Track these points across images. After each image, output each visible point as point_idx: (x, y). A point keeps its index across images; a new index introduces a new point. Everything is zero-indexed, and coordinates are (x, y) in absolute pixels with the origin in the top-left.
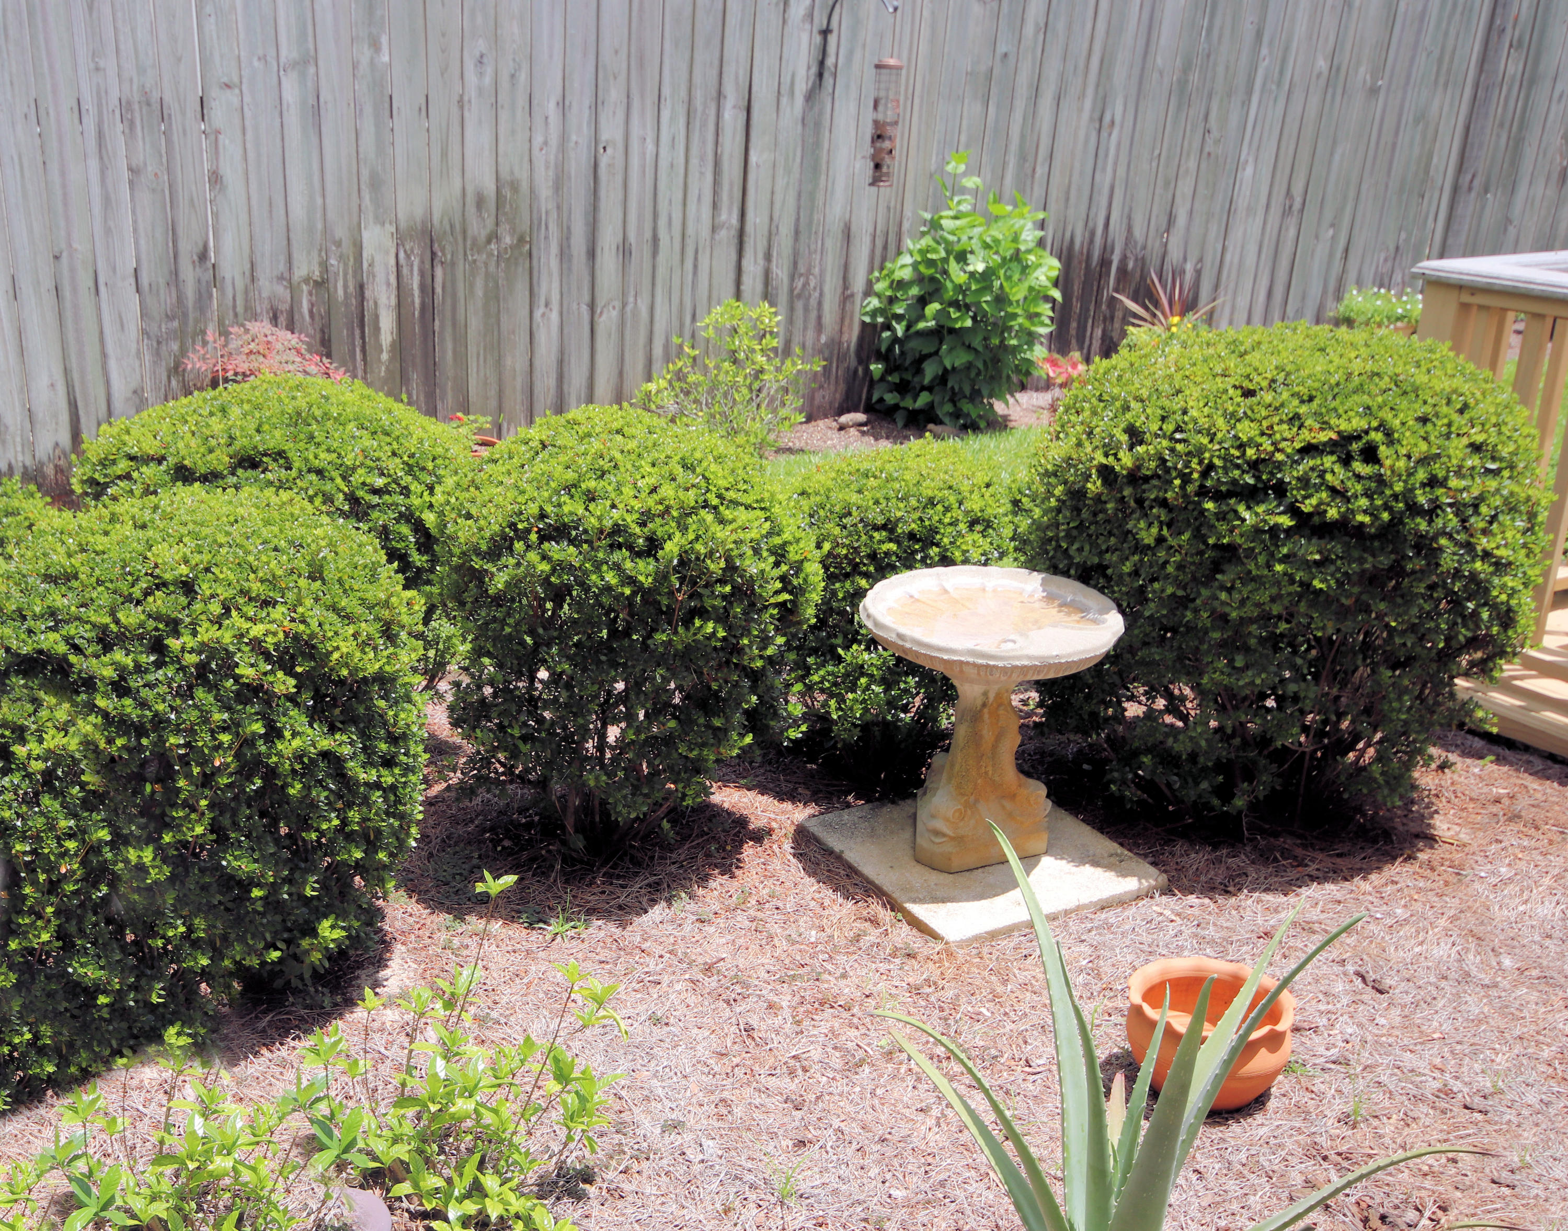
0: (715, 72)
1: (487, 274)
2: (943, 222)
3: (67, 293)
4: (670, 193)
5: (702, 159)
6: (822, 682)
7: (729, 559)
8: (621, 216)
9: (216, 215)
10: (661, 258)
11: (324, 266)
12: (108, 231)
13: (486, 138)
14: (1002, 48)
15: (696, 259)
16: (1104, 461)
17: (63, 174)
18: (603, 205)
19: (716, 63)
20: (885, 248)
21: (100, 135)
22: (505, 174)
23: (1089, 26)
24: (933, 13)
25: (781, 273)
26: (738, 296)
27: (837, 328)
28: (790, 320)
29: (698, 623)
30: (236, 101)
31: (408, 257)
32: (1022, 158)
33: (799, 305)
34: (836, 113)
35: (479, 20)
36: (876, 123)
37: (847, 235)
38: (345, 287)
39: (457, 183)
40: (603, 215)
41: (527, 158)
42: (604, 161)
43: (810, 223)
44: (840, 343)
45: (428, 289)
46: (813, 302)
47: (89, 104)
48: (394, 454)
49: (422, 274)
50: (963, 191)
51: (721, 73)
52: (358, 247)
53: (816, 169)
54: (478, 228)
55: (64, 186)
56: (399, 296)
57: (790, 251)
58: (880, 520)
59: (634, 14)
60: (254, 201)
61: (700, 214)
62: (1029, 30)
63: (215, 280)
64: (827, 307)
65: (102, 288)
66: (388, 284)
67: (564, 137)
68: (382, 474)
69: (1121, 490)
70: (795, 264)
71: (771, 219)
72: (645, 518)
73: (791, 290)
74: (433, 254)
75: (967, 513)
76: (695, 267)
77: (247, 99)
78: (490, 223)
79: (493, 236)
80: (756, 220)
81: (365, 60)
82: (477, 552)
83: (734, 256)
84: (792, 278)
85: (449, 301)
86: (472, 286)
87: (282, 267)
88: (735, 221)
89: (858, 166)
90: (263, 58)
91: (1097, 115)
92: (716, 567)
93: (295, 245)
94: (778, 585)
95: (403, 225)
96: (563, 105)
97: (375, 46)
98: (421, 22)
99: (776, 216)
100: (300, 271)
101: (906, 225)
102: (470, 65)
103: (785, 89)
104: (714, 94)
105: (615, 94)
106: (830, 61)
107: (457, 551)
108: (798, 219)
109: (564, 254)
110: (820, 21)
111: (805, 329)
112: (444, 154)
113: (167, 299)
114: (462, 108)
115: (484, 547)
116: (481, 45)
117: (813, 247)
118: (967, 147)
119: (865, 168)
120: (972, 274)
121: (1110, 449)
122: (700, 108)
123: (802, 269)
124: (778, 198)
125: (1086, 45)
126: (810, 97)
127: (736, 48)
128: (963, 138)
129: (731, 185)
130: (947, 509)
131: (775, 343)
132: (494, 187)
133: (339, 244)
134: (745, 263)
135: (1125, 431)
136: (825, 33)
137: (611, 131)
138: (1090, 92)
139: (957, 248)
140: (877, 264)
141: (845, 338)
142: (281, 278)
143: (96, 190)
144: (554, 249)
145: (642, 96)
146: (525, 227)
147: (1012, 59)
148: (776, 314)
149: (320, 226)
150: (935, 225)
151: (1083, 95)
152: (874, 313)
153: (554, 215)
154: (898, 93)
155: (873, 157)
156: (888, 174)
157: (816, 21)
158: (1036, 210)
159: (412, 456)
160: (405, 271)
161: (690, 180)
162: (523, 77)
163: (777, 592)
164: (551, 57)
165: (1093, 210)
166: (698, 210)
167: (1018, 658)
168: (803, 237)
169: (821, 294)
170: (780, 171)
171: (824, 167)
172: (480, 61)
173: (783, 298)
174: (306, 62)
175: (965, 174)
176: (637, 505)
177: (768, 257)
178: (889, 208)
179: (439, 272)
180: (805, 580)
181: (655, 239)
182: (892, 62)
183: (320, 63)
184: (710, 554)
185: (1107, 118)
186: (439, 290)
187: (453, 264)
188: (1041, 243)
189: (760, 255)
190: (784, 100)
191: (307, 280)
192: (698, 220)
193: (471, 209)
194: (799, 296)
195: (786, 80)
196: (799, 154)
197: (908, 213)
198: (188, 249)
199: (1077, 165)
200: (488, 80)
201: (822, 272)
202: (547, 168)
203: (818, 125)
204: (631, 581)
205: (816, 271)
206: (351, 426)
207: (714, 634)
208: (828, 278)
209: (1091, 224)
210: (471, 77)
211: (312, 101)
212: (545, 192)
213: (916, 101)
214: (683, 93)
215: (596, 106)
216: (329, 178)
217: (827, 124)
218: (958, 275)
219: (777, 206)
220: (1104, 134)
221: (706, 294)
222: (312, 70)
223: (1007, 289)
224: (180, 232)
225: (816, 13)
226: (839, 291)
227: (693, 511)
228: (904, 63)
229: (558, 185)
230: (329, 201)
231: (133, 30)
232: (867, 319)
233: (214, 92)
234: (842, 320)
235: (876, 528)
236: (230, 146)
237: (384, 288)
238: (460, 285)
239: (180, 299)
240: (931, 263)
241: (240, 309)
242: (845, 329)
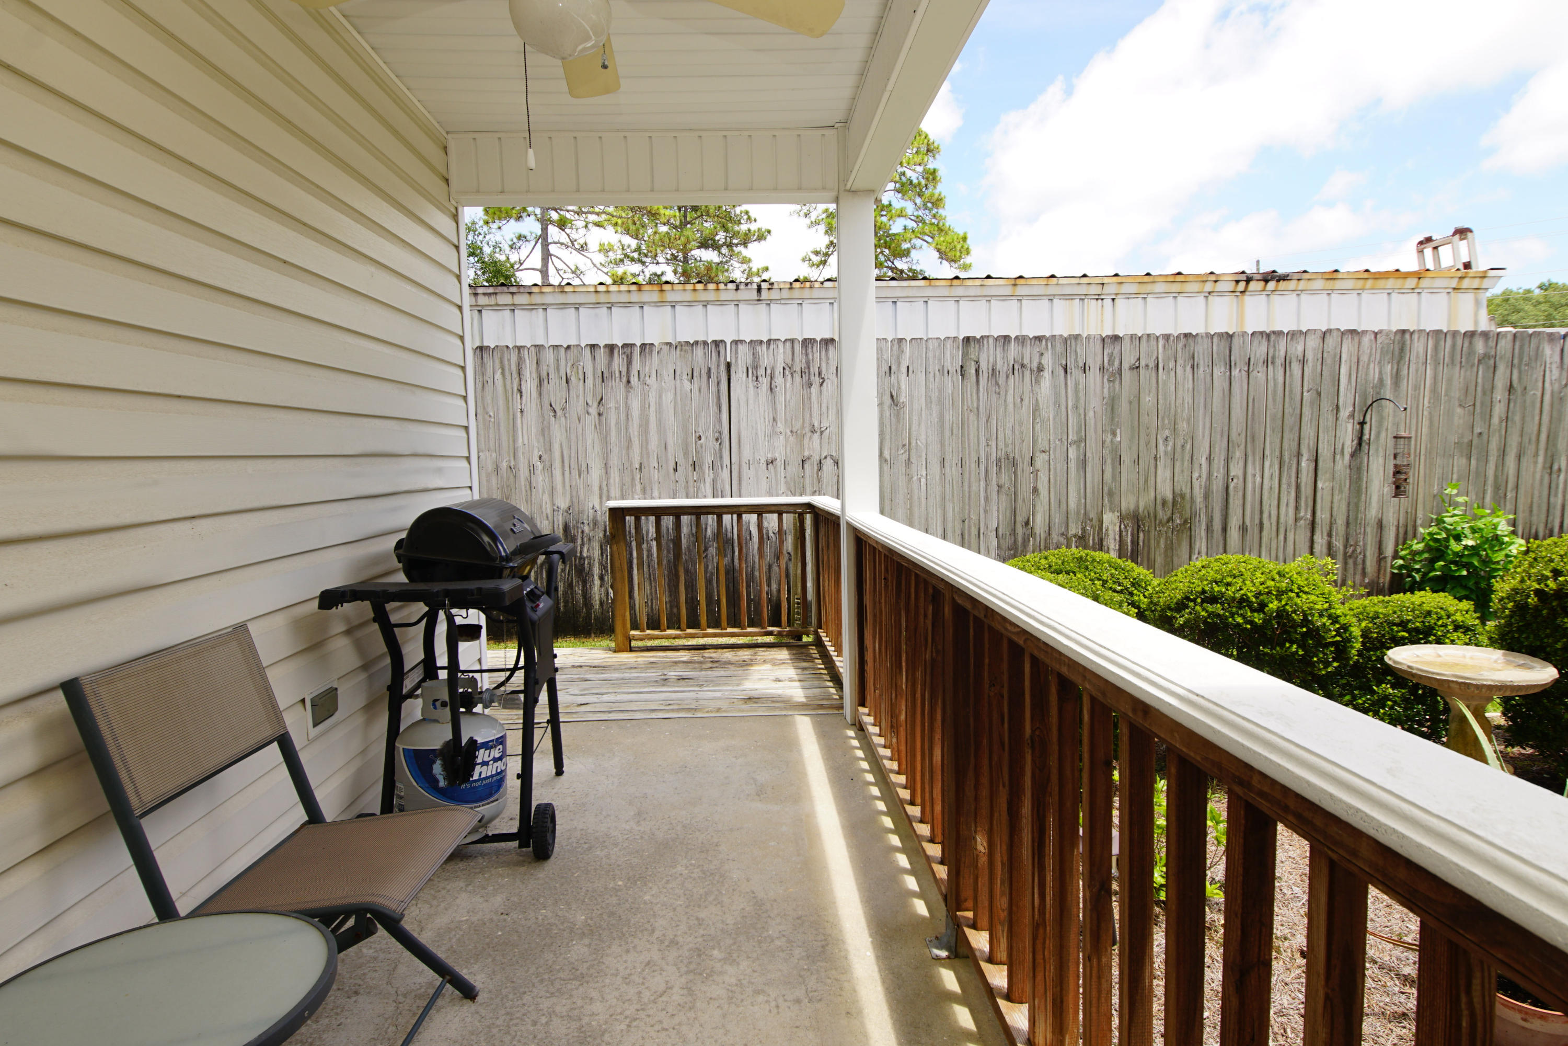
0: (1296, 443)
1: (1167, 538)
2: (1445, 519)
3: (966, 537)
4: (1270, 503)
5: (1289, 485)
6: (1363, 704)
7: (1305, 616)
8: (1241, 512)
9: (1034, 506)
10: (1265, 533)
11: (1084, 530)
12: (986, 511)
13: (1168, 474)
14: (1477, 430)
15: (1286, 534)
16: (1538, 587)
17: (969, 487)
18: (1231, 506)
19: (1296, 439)
20: (1406, 533)
21: (986, 472)
22: (1177, 490)
23: (1537, 418)
24: (1430, 413)
25: (1338, 544)
26: (1312, 553)
27: (1376, 575)
28: (1345, 569)
29: (1287, 645)
30: (1047, 458)
31: (1126, 527)
32: (1497, 488)
33: (1351, 561)
34: (1371, 463)
35: (1166, 421)
36: (1395, 465)
37: (1380, 525)
38: (1093, 540)
39: (1152, 494)
40: (1231, 511)
41: (1189, 484)
42: (1232, 485)
43: (1356, 518)
44: (1378, 583)
45: (1135, 543)
46: (1360, 560)
47: (983, 459)
48: (1126, 578)
49: (1132, 535)
50: (1456, 505)
51: (1299, 444)
52: (1101, 522)
53: (1358, 491)
54: (1162, 515)
55: (969, 492)
56: (1120, 545)
57: (1343, 532)
58: (1397, 621)
59: (1249, 417)
60: (1052, 500)
61: (1288, 514)
62: (1495, 420)
63: (1032, 534)
64: (1368, 563)
65: (981, 535)
66: (1115, 539)
67: (1210, 474)
68: (1119, 585)
69: (1551, 603)
70: (1347, 540)
71: (1332, 516)
72: (1258, 594)
73: (1345, 553)
74: (1139, 526)
75: (1453, 622)
76: (1285, 538)
77: (1052, 457)
78: (1169, 513)
79: (1170, 519)
80: (1322, 515)
81: (1108, 440)
82: (1170, 608)
83: (1309, 534)
84: (1345, 547)
85: (1146, 549)
86: (1158, 543)
87: (1063, 529)
88: (1309, 516)
89: (1386, 490)
90: (1061, 440)
91: (1548, 465)
92: (1298, 618)
93: (1070, 520)
94: (1334, 633)
95: (1124, 512)
96: (1210, 459)
97: (1114, 434)
98: (1136, 423)
99: (1334, 514)
100: (1072, 531)
101: (1419, 522)
102: (1160, 441)
103: (1338, 451)
104: (1296, 454)
105: (1238, 454)
106: (1366, 437)
107: (1159, 609)
108: (1348, 516)
109: (1209, 529)
110: (1358, 417)
111: (1355, 574)
112: (1146, 481)
113: (1009, 541)
114: (1156, 460)
115: (1173, 606)
116: (1167, 433)
117: (1358, 531)
118: (1458, 480)
119: (1388, 490)
120: (1466, 547)
121: (1542, 579)
122: (1287, 460)
123: (1351, 542)
124: (1335, 505)
125: (1536, 428)
126: (1353, 455)
127: (1308, 432)
128: (1455, 477)
129: (1306, 498)
130: (1440, 618)
131: (1335, 578)
132: (1171, 496)
133: (1091, 520)
134: (1315, 538)
135: (1551, 572)
136: (1362, 424)
137: (1236, 470)
138: (1541, 453)
139: (1454, 533)
140: (1401, 541)
141: (1381, 580)
142: (1062, 534)
143: (982, 494)
144: (1204, 526)
145: (1254, 454)
146: (1188, 515)
147: (1485, 437)
148: (1335, 564)
149: (1082, 512)
150: (1440, 522)
151: (1536, 455)
152: (1401, 567)
153: (1204, 510)
154: (1409, 449)
155: (1394, 483)
156: (1405, 491)
157: (1356, 418)
158: (1509, 513)
159: (1135, 579)
160: (1124, 534)
161: (1282, 495)
162: (1188, 446)
163: (1334, 637)
164: (1203, 437)
165: (1550, 518)
166: (1287, 510)
167: (1486, 680)
168: (1351, 526)
169: (1365, 556)
170: (1336, 492)
171: (1364, 490)
172: (1166, 439)
173: (1340, 556)
174: (1080, 441)
175: (1457, 495)
176: (1253, 589)
177: (1330, 535)
178: (1407, 512)
179: (1141, 535)
180: (1350, 635)
181: (1261, 524)
182: (1403, 434)
183: (1087, 442)
184: (1294, 612)
185: (1556, 467)
186: (1141, 543)
187: (1149, 531)
188: (1514, 533)
189: (1325, 534)
190: (1338, 457)
191: (1075, 536)
192: (1287, 515)
193: (1159, 507)
194: (1350, 557)
195: (1339, 447)
196: (1348, 484)
197: (1420, 515)
198: (1020, 519)
199: (1536, 493)
200: (1170, 448)
201: (1365, 545)
202: (1200, 488)
203: (1359, 469)
204: (1251, 622)
205: (1361, 543)
206: (1106, 565)
207: (1297, 652)
208: (1369, 548)
209: (1549, 526)
210: (1161, 447)
211: (1082, 457)
212: (1199, 499)
213: (1422, 458)
214: (1277, 453)
215: (1228, 460)
216: (1088, 491)
217: (1365, 468)
218: (1455, 547)
219: (1335, 509)
220: (1554, 476)
221: (1292, 552)
222: (1083, 445)
223: (1490, 555)
224: (1017, 513)
225: (1356, 414)
226: (1376, 555)
227: (1286, 592)
228: (1413, 435)
229: (1207, 496)
230: (1088, 501)
231: (1004, 430)
232: (1396, 571)
233: (1038, 454)
234: (1379, 571)
235: (1394, 624)
236: (1043, 477)
237: (1113, 541)
238: (1152, 542)
239: (1015, 541)
240: (1437, 540)
241: (1042, 547)
242: (1381, 576)
